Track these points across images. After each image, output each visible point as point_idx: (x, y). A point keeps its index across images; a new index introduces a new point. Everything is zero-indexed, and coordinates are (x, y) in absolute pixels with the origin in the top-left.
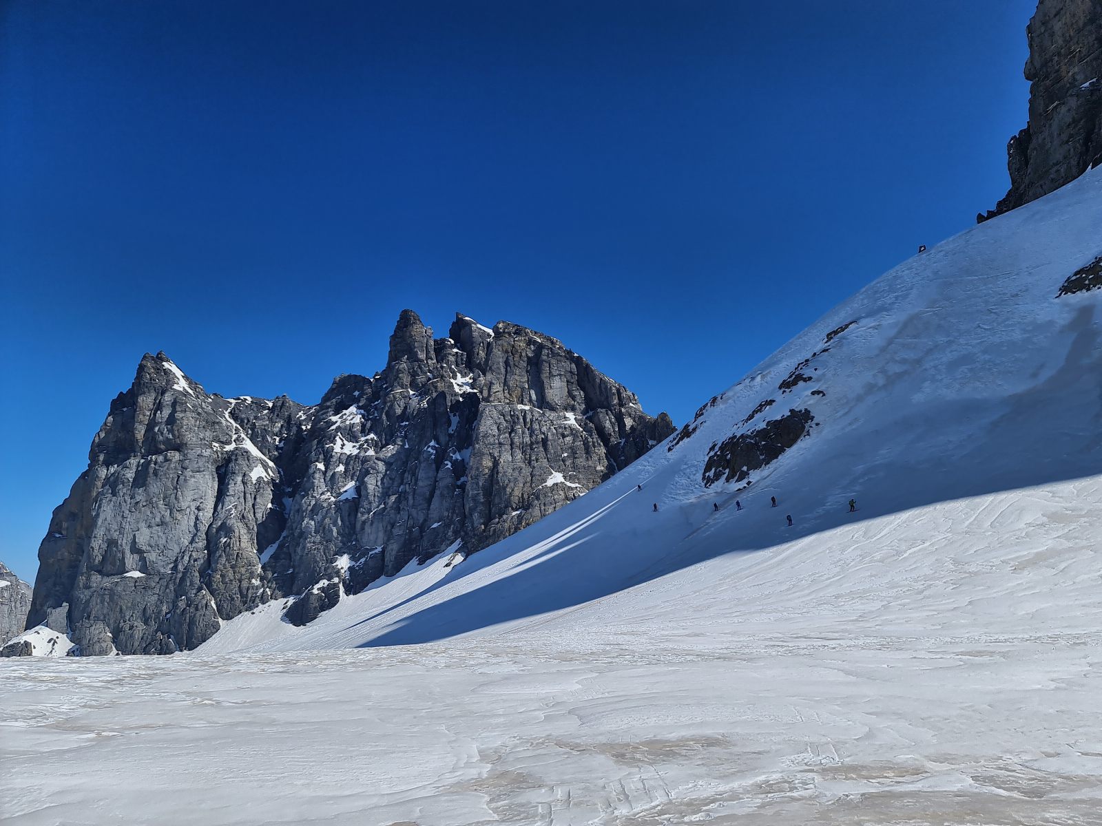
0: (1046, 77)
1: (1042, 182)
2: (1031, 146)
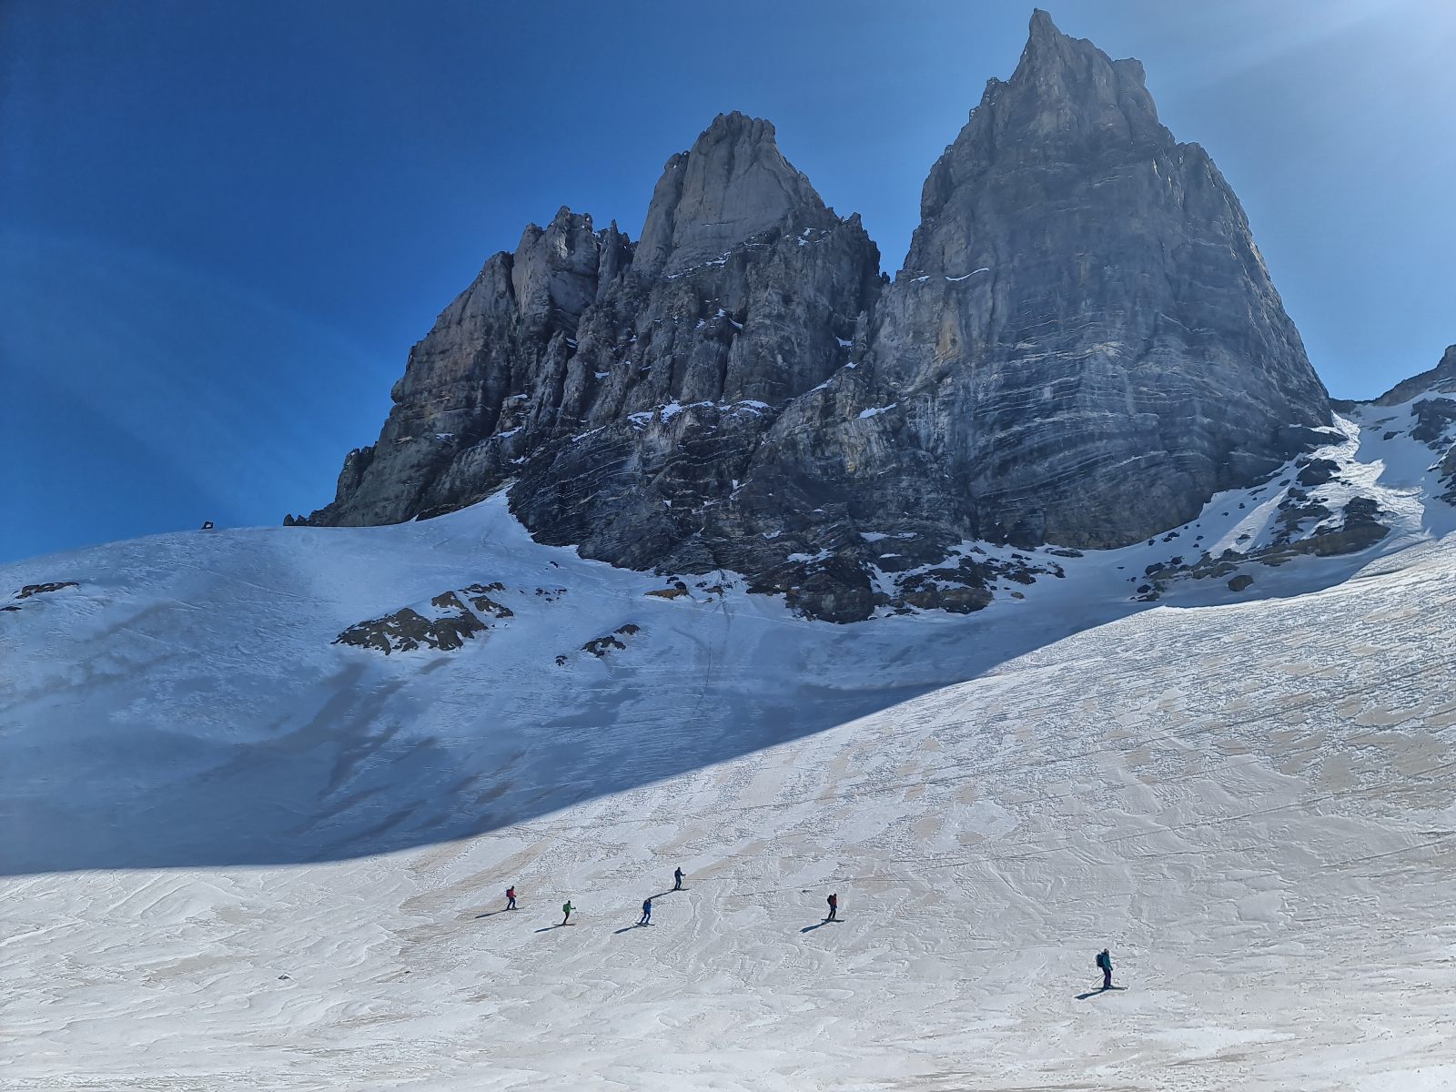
0: (411, 407)
1: (365, 511)
2: (369, 469)
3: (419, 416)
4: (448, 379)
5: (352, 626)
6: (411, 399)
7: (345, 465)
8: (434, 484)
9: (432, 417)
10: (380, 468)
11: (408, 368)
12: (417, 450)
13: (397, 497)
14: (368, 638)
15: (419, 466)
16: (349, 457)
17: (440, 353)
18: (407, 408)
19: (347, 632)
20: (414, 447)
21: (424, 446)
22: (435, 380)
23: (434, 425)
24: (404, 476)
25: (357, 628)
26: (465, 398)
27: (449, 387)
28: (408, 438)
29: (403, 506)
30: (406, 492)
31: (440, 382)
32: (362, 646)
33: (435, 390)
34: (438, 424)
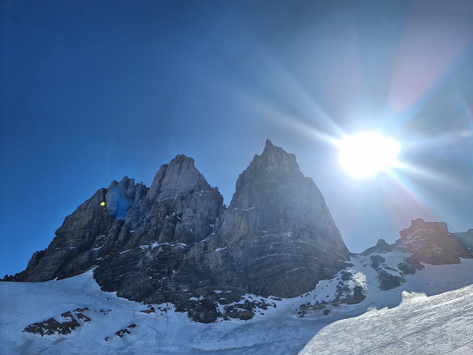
0: (62, 237)
1: (37, 275)
2: (42, 259)
3: (64, 241)
4: (77, 228)
5: (30, 325)
6: (63, 235)
7: (32, 257)
8: (65, 266)
9: (69, 241)
10: (46, 258)
11: (63, 224)
12: (61, 253)
13: (50, 270)
14: (36, 330)
15: (61, 259)
16: (35, 254)
17: (77, 219)
18: (60, 238)
19: (28, 327)
20: (60, 252)
21: (64, 252)
22: (73, 229)
23: (69, 244)
24: (55, 262)
25: (32, 326)
26: (83, 235)
27: (77, 231)
28: (58, 248)
29: (52, 273)
30: (54, 268)
31: (74, 229)
32: (33, 333)
33: (72, 232)
34: (71, 244)
